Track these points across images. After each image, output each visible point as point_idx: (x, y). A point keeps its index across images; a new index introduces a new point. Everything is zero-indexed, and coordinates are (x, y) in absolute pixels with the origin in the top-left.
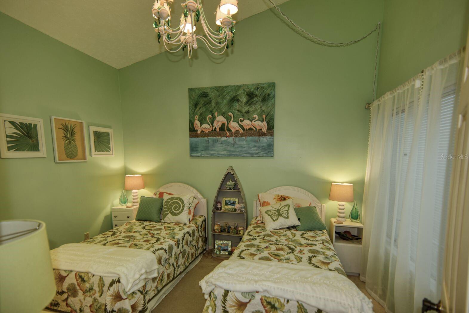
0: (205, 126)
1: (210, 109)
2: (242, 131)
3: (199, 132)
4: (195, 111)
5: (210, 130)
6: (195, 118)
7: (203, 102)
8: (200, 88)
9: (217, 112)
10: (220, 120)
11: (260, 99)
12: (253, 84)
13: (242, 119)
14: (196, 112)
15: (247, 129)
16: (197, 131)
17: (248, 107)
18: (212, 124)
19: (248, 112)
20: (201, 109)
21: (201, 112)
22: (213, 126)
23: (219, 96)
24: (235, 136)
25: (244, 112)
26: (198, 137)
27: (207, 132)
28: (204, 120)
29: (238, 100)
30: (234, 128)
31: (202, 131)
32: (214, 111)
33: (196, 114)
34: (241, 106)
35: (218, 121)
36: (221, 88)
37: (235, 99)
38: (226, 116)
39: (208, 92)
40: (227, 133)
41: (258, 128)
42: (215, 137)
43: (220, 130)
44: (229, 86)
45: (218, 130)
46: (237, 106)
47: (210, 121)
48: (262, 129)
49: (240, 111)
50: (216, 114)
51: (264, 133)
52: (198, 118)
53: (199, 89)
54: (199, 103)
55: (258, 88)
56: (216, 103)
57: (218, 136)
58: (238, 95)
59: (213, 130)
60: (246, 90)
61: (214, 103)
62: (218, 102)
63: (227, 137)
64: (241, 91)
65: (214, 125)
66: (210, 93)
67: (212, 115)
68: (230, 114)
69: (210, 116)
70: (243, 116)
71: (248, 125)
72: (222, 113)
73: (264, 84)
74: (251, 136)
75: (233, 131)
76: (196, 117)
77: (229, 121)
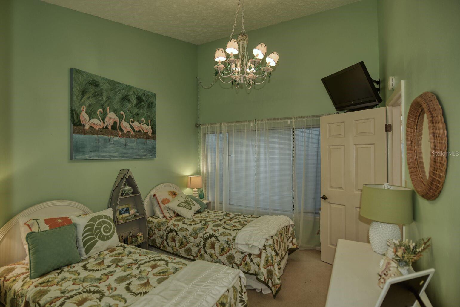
0: (95, 121)
1: (102, 102)
2: (133, 132)
3: (87, 127)
4: (81, 100)
5: (101, 127)
6: (82, 109)
7: (93, 92)
8: (89, 73)
9: (109, 107)
10: (112, 117)
11: (147, 104)
12: (141, 89)
13: (133, 120)
14: (83, 100)
15: (137, 131)
16: (84, 126)
17: (138, 110)
18: (103, 120)
19: (137, 114)
20: (90, 99)
21: (90, 103)
22: (104, 123)
23: (111, 91)
24: (127, 137)
25: (134, 113)
26: (85, 134)
27: (97, 129)
28: (94, 113)
29: (129, 100)
30: (125, 128)
31: (91, 127)
32: (106, 105)
33: (83, 104)
34: (132, 107)
35: (110, 118)
36: (113, 83)
37: (125, 99)
38: (118, 114)
39: (98, 82)
40: (119, 133)
41: (145, 132)
42: (107, 135)
43: (112, 129)
44: (121, 83)
45: (110, 128)
46: (128, 105)
47: (100, 116)
48: (148, 133)
49: (130, 112)
50: (108, 109)
51: (150, 136)
52: (86, 109)
53: (87, 74)
54: (87, 91)
55: (145, 95)
56: (108, 97)
57: (109, 135)
58: (129, 95)
59: (105, 127)
60: (135, 92)
61: (105, 97)
62: (109, 96)
63: (119, 137)
64: (131, 93)
65: (105, 121)
66: (101, 84)
67: (104, 110)
68: (122, 112)
69: (102, 110)
70: (134, 117)
71: (138, 127)
72: (114, 110)
73: (149, 92)
74: (140, 138)
75: (125, 131)
76: (82, 107)
77: (121, 120)
